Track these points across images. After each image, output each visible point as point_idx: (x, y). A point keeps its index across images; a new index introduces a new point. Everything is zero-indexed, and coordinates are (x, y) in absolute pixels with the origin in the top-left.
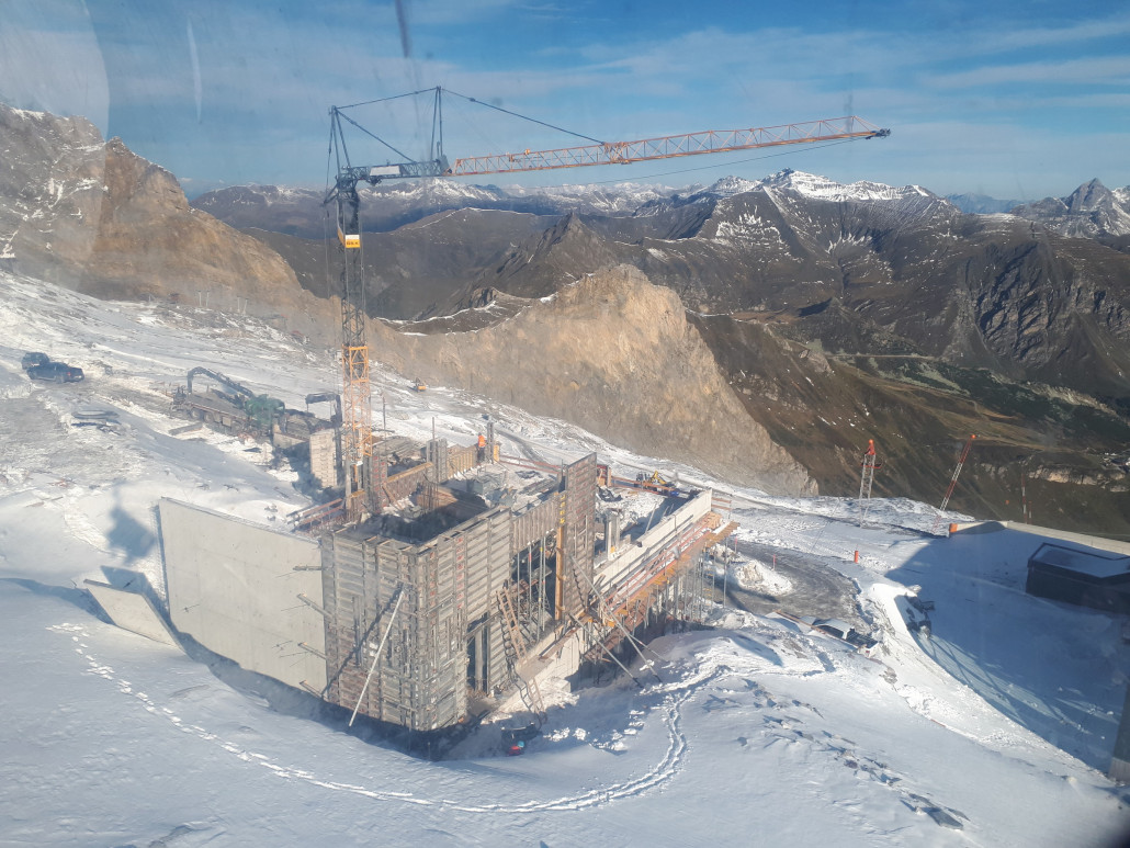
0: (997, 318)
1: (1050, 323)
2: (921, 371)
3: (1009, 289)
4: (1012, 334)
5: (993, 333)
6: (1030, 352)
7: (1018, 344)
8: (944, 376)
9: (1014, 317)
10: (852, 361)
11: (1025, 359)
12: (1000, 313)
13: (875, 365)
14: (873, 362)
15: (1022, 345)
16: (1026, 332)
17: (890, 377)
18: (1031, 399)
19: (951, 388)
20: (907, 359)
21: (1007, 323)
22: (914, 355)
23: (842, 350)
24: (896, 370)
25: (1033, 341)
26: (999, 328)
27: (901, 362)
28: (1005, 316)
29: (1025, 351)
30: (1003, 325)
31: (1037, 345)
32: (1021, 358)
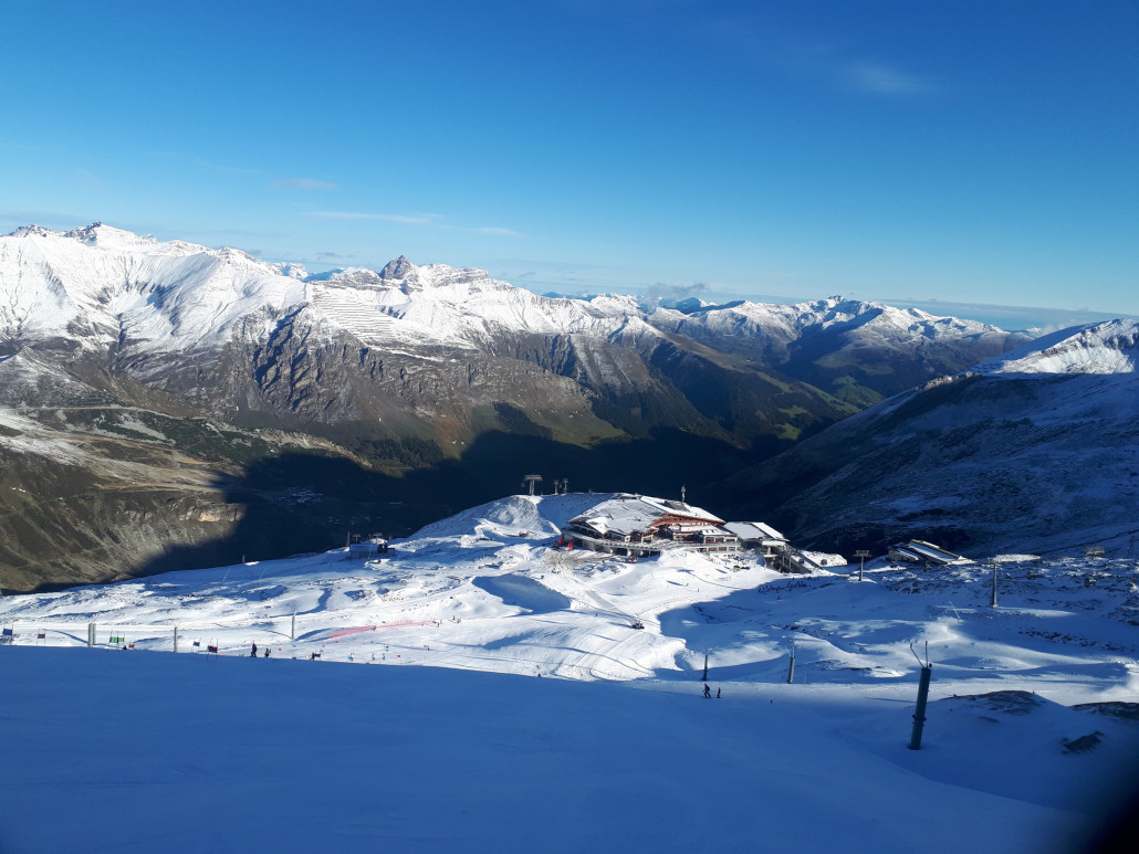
0: (271, 372)
1: (319, 376)
2: (119, 422)
3: (282, 344)
4: (286, 387)
5: (268, 387)
6: (302, 403)
7: (291, 396)
8: (149, 426)
9: (287, 371)
10: (35, 415)
11: (297, 410)
12: (274, 367)
13: (64, 418)
14: (61, 415)
15: (295, 397)
16: (298, 385)
17: (79, 429)
18: (249, 444)
19: (154, 438)
20: (104, 410)
21: (280, 377)
22: (114, 406)
23: (23, 403)
24: (89, 422)
25: (305, 393)
26: (273, 382)
27: (97, 413)
28: (278, 370)
29: (296, 403)
30: (277, 377)
31: (307, 396)
32: (294, 409)
